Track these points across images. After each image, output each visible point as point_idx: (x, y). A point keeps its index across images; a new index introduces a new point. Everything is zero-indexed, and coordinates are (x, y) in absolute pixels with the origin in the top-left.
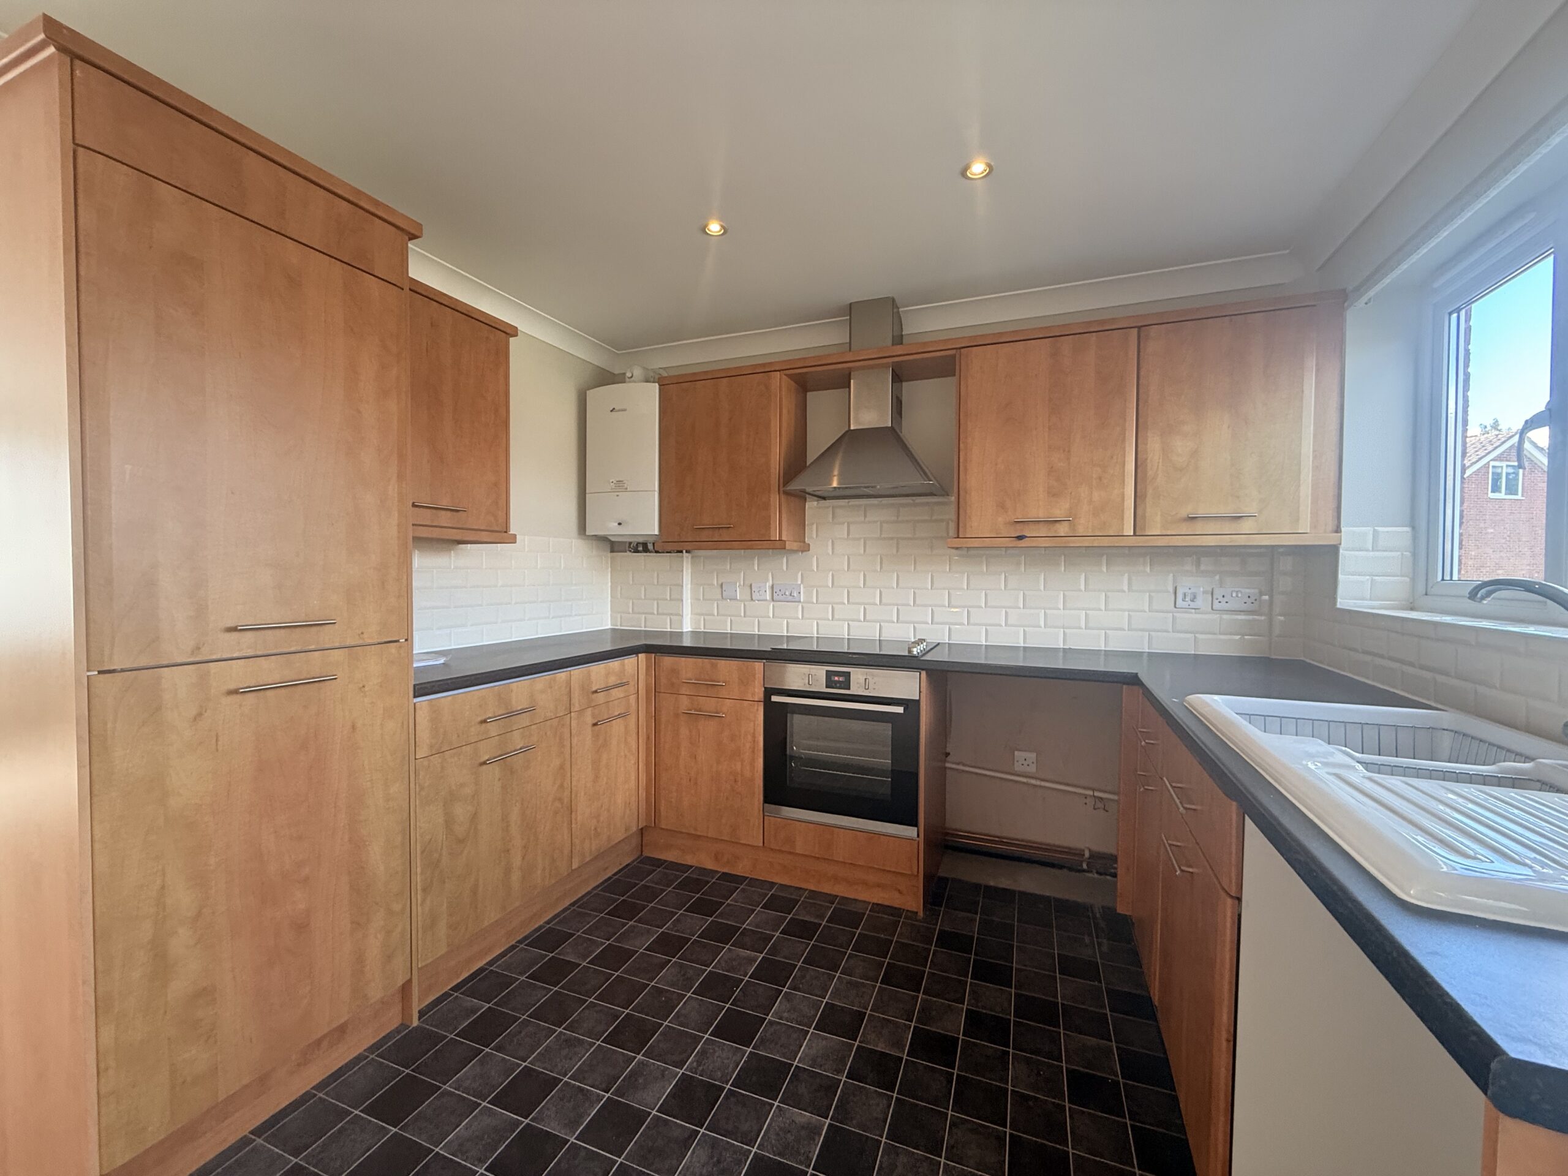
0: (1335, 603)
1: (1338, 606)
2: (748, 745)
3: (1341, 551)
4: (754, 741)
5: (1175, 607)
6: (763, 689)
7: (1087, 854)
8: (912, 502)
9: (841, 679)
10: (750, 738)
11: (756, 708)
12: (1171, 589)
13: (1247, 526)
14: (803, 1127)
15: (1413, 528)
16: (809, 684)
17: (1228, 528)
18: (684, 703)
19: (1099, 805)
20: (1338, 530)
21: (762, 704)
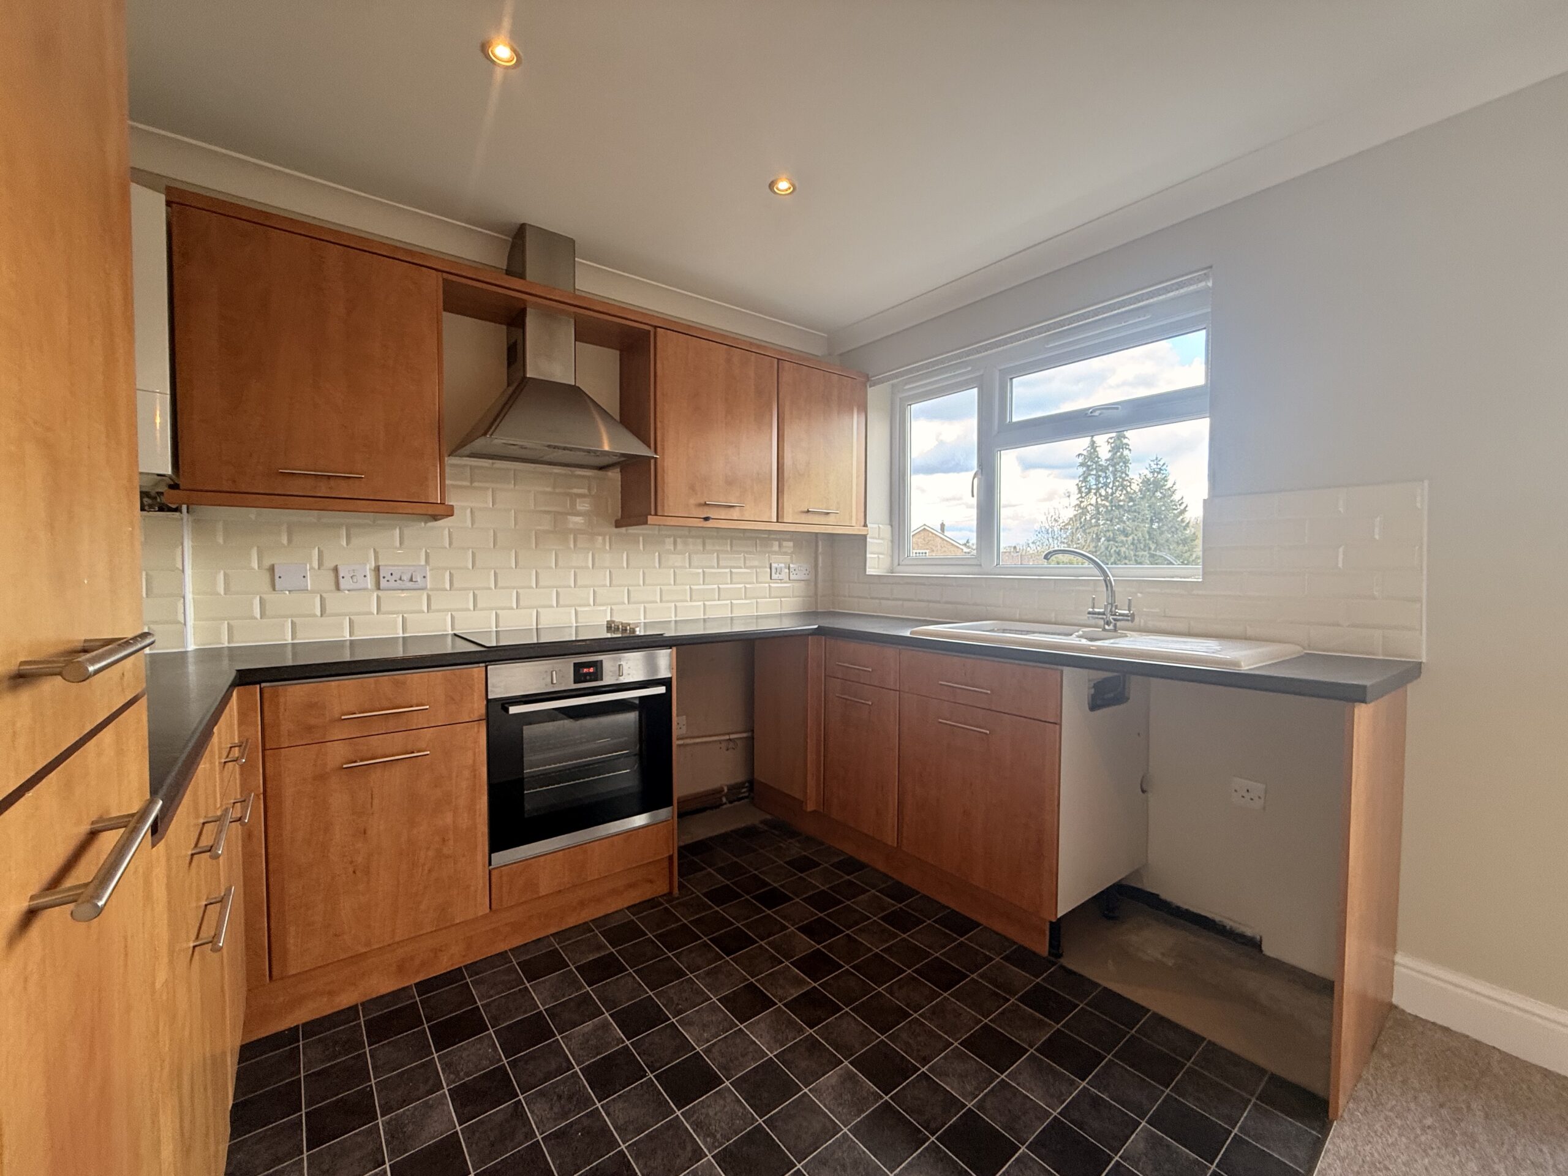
0: (865, 572)
1: (867, 573)
2: (464, 784)
3: (868, 540)
4: (475, 776)
5: (771, 579)
6: (485, 702)
7: (726, 790)
8: (570, 473)
9: (592, 670)
10: (466, 773)
11: (476, 730)
12: (768, 566)
13: (831, 519)
14: (842, 1083)
15: (892, 526)
16: (552, 683)
17: (822, 520)
18: (337, 753)
19: (731, 745)
20: (865, 525)
21: (484, 724)
